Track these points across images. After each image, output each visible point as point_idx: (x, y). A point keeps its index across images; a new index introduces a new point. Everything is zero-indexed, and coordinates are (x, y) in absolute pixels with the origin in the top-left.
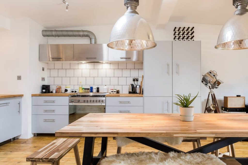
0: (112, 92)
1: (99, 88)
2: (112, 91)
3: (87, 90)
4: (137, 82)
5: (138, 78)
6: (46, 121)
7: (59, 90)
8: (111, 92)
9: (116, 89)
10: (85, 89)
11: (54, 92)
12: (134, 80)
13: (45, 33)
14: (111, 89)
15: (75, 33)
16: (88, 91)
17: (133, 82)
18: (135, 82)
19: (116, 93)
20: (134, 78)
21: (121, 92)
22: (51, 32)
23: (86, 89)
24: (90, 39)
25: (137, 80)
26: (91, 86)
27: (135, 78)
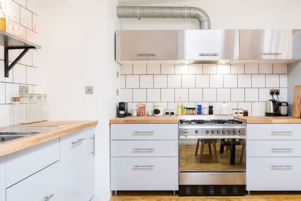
0: (237, 113)
1: (212, 107)
2: (236, 111)
3: (191, 111)
4: (277, 96)
5: (279, 90)
6: (136, 169)
7: (143, 112)
8: (235, 113)
9: (242, 109)
10: (187, 109)
11: (135, 114)
12: (272, 93)
13: (122, 12)
14: (233, 109)
15: (175, 12)
16: (194, 112)
17: (271, 96)
18: (273, 96)
19: (243, 115)
20: (272, 89)
21: (249, 114)
22: (133, 9)
23: (190, 109)
24: (201, 22)
25: (278, 93)
26: (199, 104)
27: (274, 89)
